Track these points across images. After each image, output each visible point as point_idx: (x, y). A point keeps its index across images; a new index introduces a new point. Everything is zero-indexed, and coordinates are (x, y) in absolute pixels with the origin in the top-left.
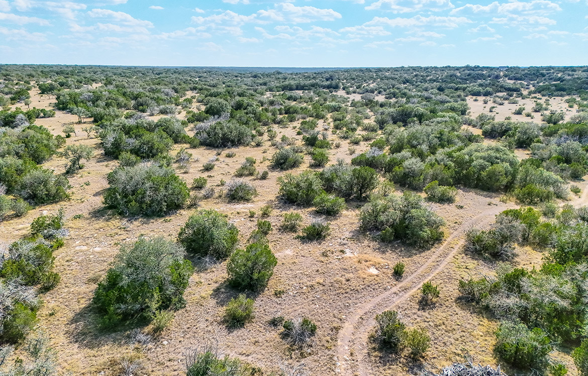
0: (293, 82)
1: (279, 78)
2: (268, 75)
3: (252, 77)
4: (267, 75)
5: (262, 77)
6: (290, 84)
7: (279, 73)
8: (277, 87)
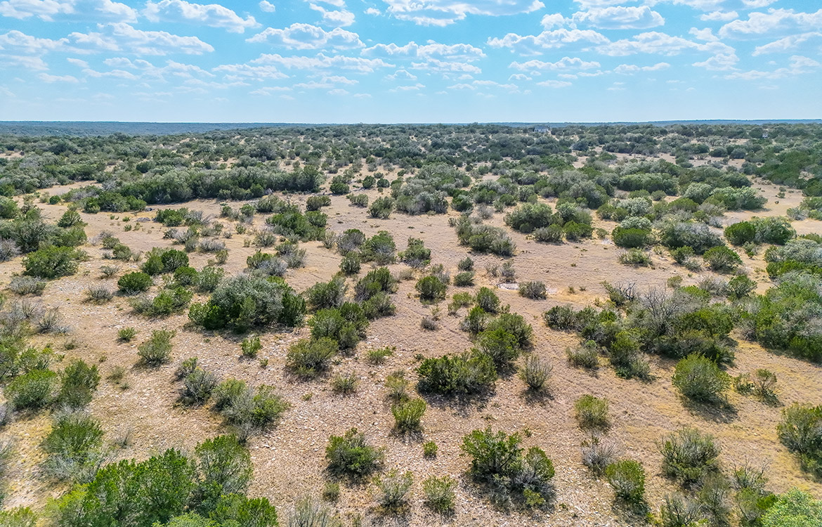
0: (177, 174)
1: (126, 154)
2: (97, 144)
3: (51, 150)
4: (93, 144)
5: (80, 150)
6: (169, 183)
7: (123, 139)
8: (125, 193)
